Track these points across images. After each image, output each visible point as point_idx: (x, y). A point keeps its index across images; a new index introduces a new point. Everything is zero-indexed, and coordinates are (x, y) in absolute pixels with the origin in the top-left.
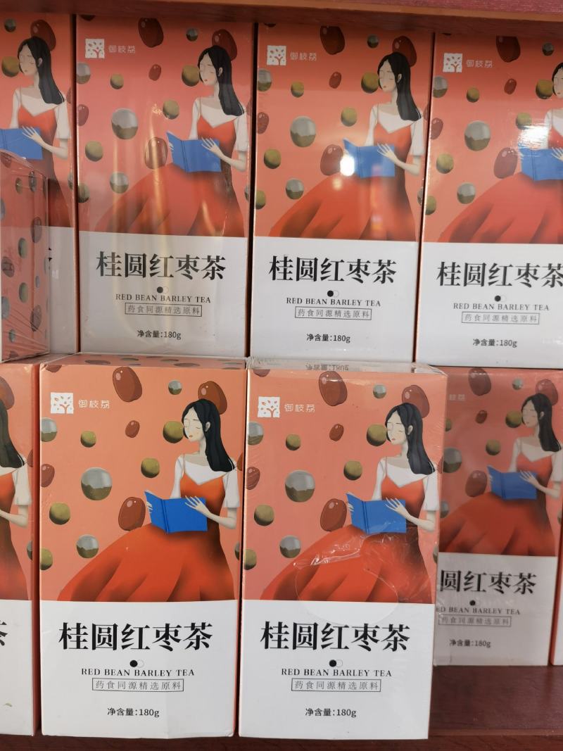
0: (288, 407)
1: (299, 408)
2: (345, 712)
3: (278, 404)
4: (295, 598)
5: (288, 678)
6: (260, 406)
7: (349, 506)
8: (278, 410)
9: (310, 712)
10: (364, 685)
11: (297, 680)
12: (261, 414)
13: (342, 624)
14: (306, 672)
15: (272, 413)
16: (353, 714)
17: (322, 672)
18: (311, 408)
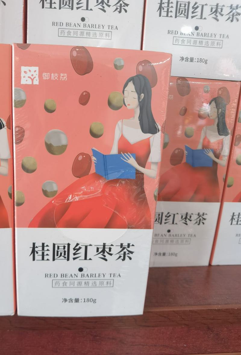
0: (46, 76)
1: (54, 76)
4: (54, 226)
6: (23, 74)
7: (94, 158)
8: (37, 78)
9: (65, 300)
10: (101, 283)
11: (56, 281)
12: (23, 82)
13: (88, 243)
14: (62, 275)
15: (32, 80)
16: (94, 301)
17: (73, 275)
18: (64, 77)
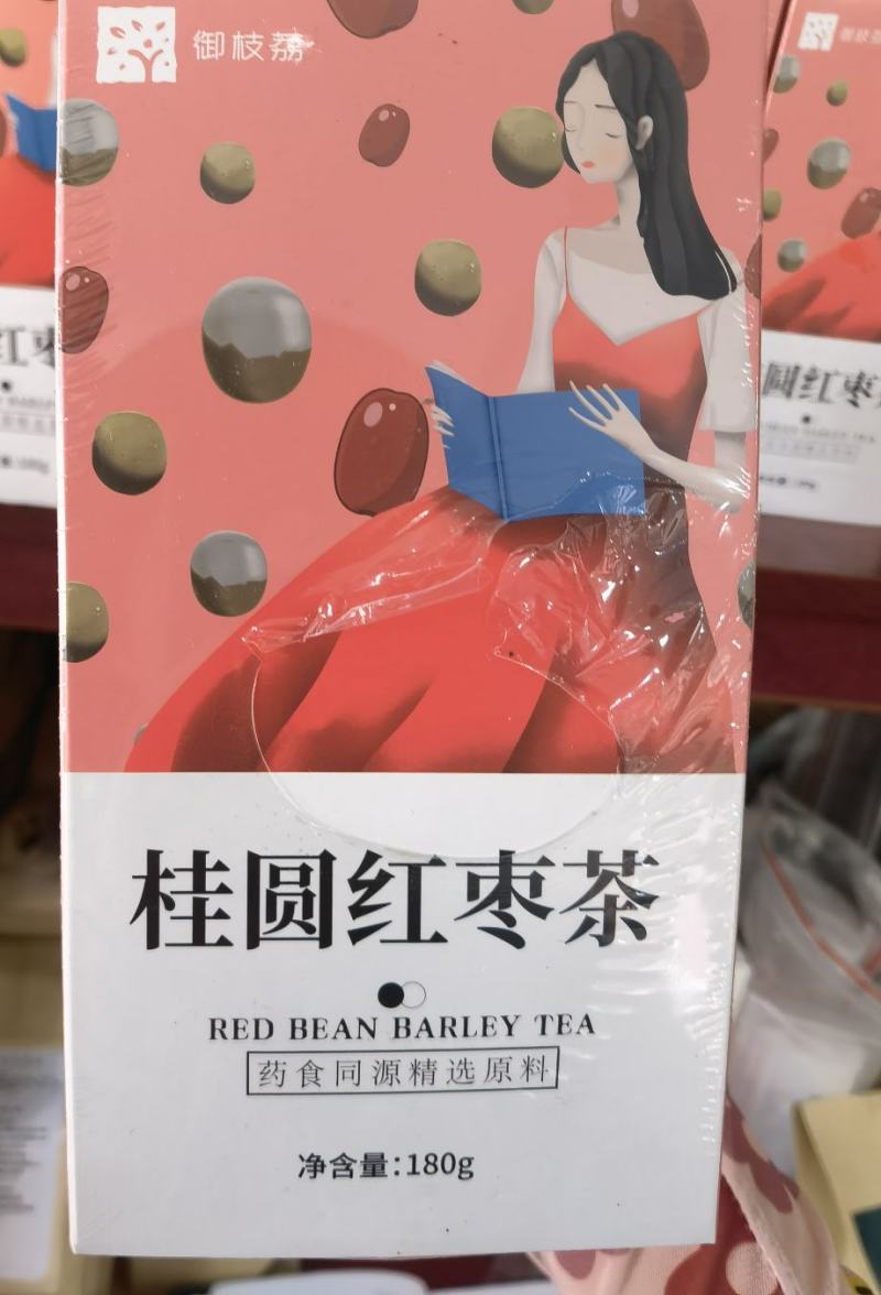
0: (208, 45)
1: (245, 46)
2: (434, 1164)
3: (170, 31)
4: (252, 764)
5: (232, 1051)
6: (104, 41)
7: (437, 416)
8: (170, 55)
9: (315, 1165)
10: (498, 1070)
11: (264, 1059)
12: (107, 72)
14: (297, 1028)
15: (148, 64)
16: (464, 1168)
17: (353, 1027)
18: (289, 45)
